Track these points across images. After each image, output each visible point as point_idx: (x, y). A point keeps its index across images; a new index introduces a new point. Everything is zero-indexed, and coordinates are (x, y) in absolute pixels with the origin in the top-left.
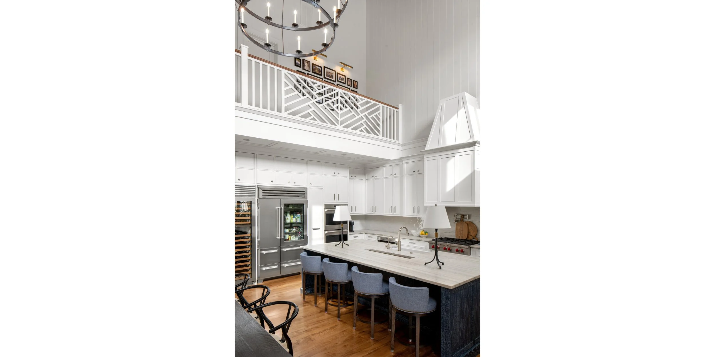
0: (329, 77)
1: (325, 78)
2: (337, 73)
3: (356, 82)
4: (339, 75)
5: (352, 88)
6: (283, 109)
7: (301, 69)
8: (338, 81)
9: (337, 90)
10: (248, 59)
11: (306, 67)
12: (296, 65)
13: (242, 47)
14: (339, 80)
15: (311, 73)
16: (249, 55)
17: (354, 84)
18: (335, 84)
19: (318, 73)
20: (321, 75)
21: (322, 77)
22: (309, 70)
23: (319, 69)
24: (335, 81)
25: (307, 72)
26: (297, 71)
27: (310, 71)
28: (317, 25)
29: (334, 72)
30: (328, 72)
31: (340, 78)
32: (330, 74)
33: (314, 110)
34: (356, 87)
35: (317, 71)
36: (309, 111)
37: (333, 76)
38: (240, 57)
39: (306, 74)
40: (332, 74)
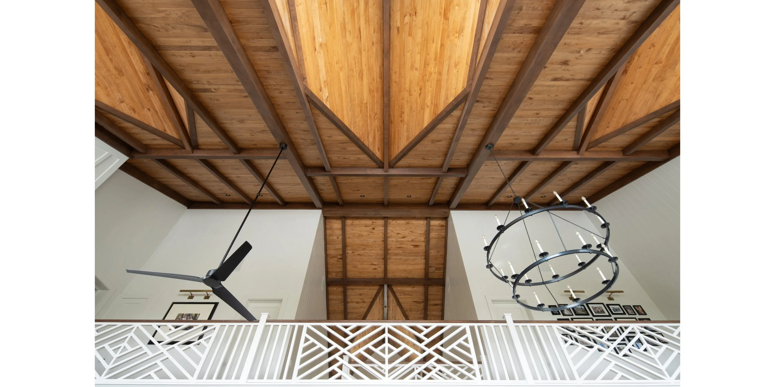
0: (599, 313)
1: (594, 316)
2: (607, 305)
3: (639, 307)
4: (611, 307)
5: (638, 316)
6: (576, 375)
7: (561, 317)
8: (613, 314)
9: (599, 326)
10: (515, 326)
11: (566, 312)
12: (553, 313)
13: (506, 316)
14: (614, 312)
15: (575, 316)
16: (515, 322)
17: (637, 309)
18: (612, 320)
19: (582, 313)
20: (588, 314)
21: (591, 316)
22: (571, 314)
23: (582, 308)
24: (610, 316)
25: (569, 317)
26: (559, 319)
27: (573, 315)
28: (580, 267)
29: (602, 305)
30: (595, 308)
31: (613, 309)
32: (598, 309)
33: (616, 364)
34: (643, 313)
35: (581, 312)
36: (610, 367)
37: (603, 310)
38: (507, 326)
39: (570, 320)
40: (601, 309)
